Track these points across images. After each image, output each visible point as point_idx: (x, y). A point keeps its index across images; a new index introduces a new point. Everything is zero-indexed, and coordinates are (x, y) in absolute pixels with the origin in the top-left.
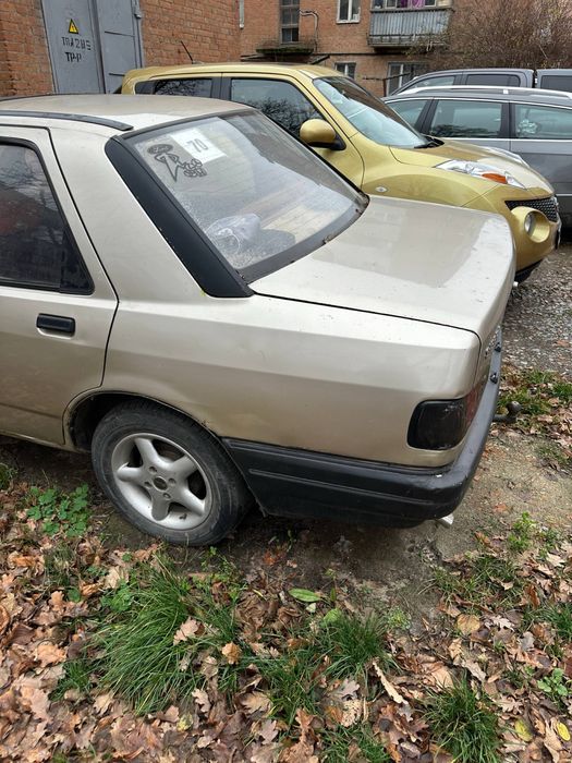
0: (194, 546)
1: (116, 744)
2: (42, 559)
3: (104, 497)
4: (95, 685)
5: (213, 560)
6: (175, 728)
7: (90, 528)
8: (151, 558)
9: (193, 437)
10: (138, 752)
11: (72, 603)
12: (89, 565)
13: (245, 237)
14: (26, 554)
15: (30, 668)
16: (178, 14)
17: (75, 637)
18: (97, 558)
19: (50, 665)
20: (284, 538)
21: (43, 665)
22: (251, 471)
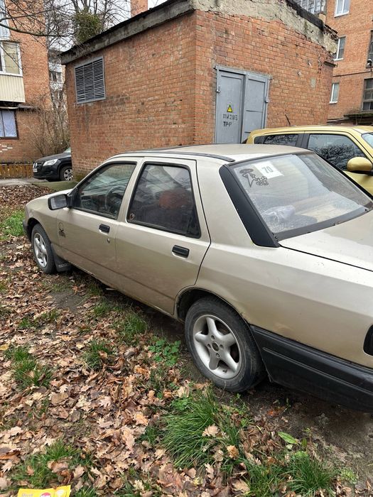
0: (228, 391)
1: (160, 476)
2: (149, 372)
3: (187, 350)
4: (158, 442)
5: (237, 402)
6: (192, 482)
7: (177, 364)
8: (203, 389)
9: (235, 322)
10: (170, 485)
11: (158, 399)
12: (170, 382)
13: (283, 217)
14: (143, 368)
15: (131, 423)
16: (291, 99)
17: (155, 416)
18: (176, 379)
19: (139, 425)
20: (283, 403)
21: (137, 424)
22: (264, 349)
